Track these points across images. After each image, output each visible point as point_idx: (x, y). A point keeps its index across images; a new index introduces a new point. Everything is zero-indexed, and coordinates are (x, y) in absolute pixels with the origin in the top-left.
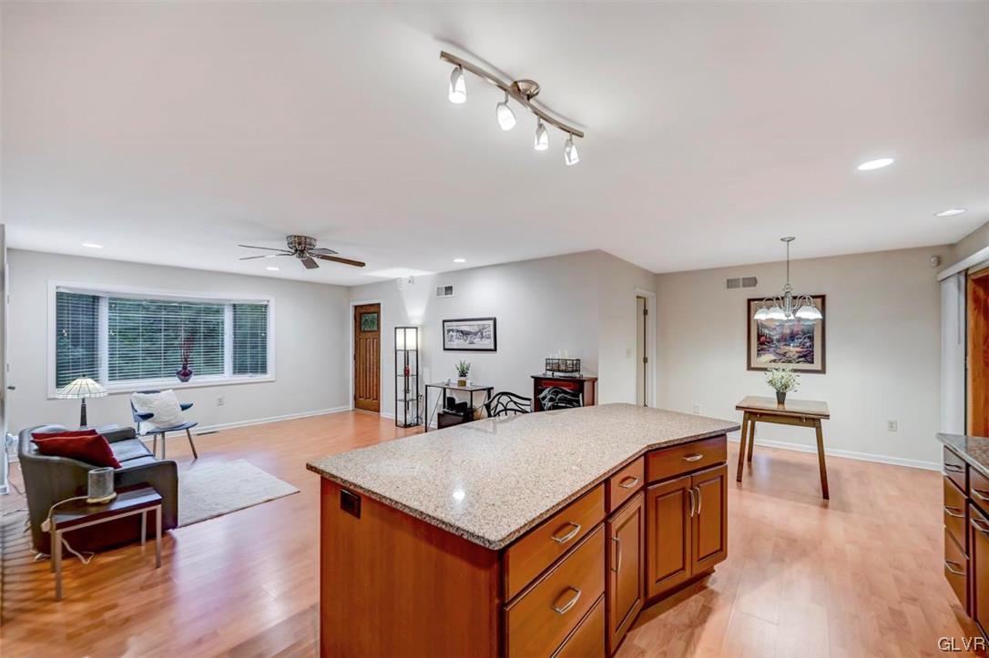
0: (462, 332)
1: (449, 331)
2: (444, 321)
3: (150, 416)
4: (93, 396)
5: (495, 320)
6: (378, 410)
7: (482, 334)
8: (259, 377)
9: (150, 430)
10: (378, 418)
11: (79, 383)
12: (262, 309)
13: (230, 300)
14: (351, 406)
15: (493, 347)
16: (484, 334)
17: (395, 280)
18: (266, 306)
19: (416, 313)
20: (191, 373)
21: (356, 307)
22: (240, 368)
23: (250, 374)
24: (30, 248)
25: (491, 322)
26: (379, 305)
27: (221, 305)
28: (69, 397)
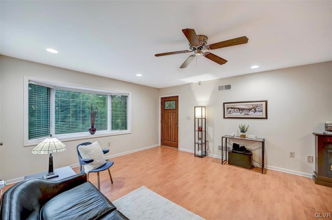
0: (238, 109)
1: (228, 108)
2: (224, 103)
3: (91, 161)
4: (58, 151)
5: (266, 102)
6: (177, 146)
7: (255, 110)
8: (124, 131)
9: (90, 170)
10: (178, 151)
11: (48, 142)
12: (125, 98)
13: (111, 93)
14: (160, 144)
15: (265, 117)
16: (257, 110)
17: (189, 84)
18: (127, 96)
19: (203, 99)
20: (96, 130)
21: (162, 98)
22: (115, 126)
23: (120, 130)
24: (14, 56)
25: (264, 103)
26: (178, 96)
27: (106, 95)
28: (42, 153)
